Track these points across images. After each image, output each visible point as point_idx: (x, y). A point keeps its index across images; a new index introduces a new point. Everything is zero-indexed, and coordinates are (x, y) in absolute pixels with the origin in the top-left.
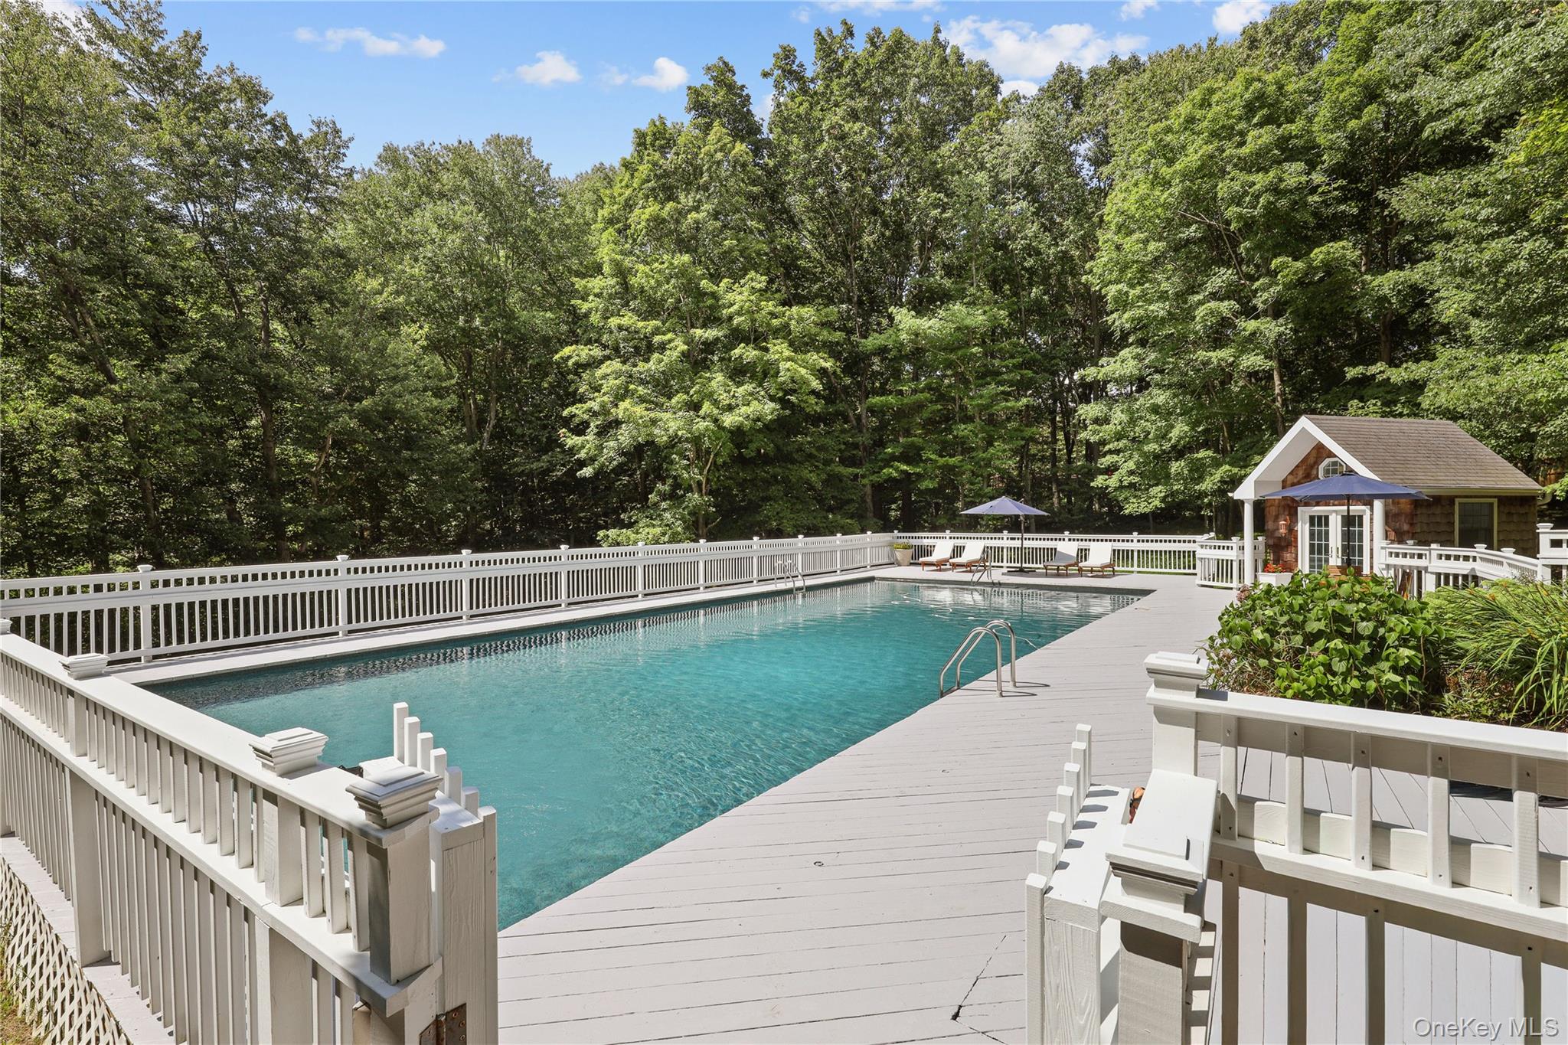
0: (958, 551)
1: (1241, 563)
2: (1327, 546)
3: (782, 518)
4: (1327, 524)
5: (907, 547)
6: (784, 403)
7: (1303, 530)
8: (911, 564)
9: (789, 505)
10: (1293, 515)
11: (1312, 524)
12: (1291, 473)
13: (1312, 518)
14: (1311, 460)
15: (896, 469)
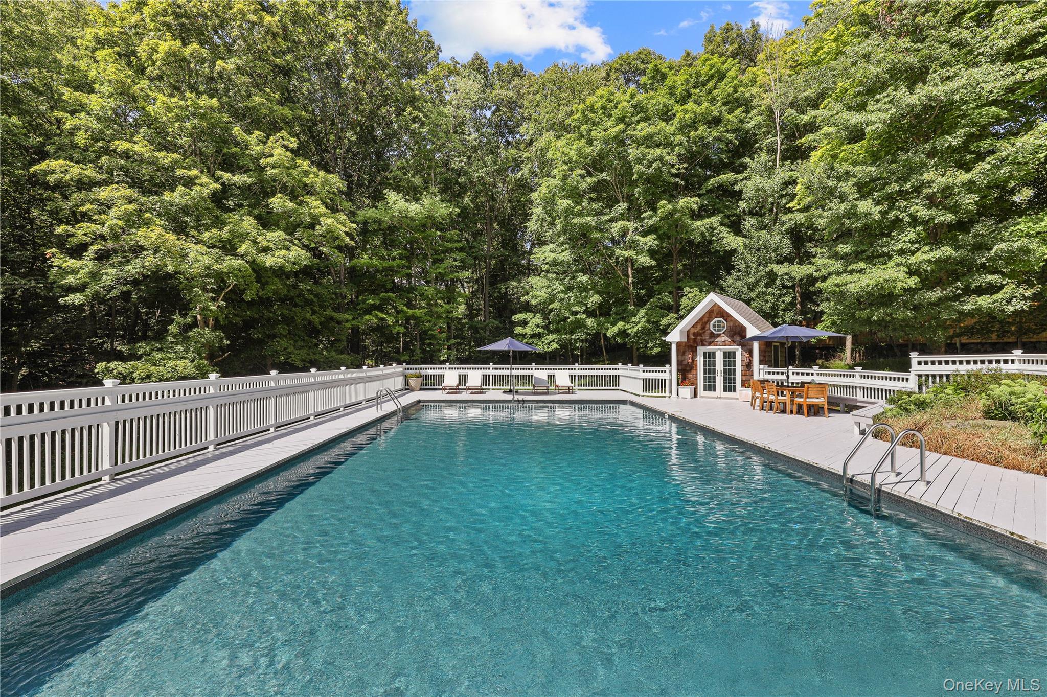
0: (463, 379)
1: (671, 380)
2: (714, 370)
3: (290, 353)
4: (714, 357)
5: (419, 376)
6: (315, 252)
7: (700, 360)
8: (421, 389)
9: (292, 342)
10: (694, 352)
11: (705, 357)
12: (693, 326)
13: (705, 353)
14: (706, 319)
15: (376, 316)
